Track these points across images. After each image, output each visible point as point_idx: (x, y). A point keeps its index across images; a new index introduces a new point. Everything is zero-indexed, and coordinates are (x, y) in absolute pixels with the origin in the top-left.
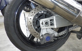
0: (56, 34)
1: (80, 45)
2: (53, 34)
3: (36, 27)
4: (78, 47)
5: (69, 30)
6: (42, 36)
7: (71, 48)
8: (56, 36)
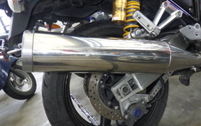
0: (147, 98)
1: (193, 92)
2: (142, 100)
3: (109, 103)
4: (191, 96)
5: (164, 81)
6: (126, 113)
7: (180, 105)
8: (148, 101)
